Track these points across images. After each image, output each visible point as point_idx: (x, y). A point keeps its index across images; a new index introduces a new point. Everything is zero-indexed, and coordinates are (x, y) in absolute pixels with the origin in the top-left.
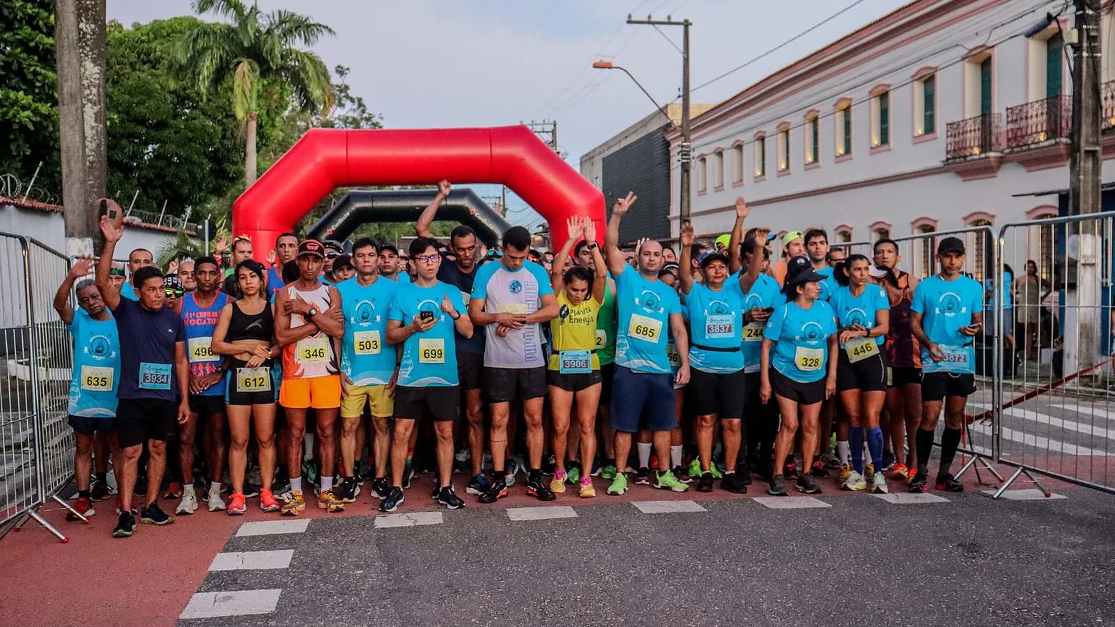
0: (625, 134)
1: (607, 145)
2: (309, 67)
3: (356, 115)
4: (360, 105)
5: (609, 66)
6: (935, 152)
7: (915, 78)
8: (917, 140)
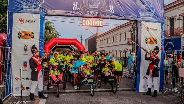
0: (91, 37)
1: (89, 38)
2: (51, 28)
3: (55, 32)
4: (56, 31)
5: (88, 30)
6: (126, 42)
7: (124, 33)
8: (124, 40)
